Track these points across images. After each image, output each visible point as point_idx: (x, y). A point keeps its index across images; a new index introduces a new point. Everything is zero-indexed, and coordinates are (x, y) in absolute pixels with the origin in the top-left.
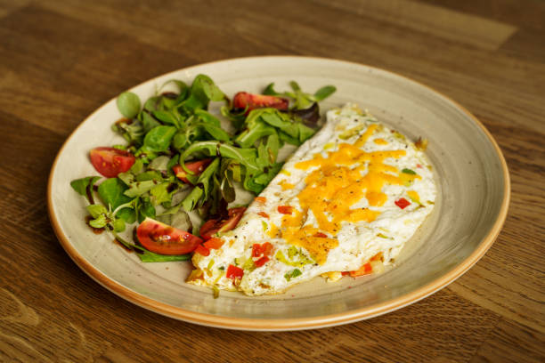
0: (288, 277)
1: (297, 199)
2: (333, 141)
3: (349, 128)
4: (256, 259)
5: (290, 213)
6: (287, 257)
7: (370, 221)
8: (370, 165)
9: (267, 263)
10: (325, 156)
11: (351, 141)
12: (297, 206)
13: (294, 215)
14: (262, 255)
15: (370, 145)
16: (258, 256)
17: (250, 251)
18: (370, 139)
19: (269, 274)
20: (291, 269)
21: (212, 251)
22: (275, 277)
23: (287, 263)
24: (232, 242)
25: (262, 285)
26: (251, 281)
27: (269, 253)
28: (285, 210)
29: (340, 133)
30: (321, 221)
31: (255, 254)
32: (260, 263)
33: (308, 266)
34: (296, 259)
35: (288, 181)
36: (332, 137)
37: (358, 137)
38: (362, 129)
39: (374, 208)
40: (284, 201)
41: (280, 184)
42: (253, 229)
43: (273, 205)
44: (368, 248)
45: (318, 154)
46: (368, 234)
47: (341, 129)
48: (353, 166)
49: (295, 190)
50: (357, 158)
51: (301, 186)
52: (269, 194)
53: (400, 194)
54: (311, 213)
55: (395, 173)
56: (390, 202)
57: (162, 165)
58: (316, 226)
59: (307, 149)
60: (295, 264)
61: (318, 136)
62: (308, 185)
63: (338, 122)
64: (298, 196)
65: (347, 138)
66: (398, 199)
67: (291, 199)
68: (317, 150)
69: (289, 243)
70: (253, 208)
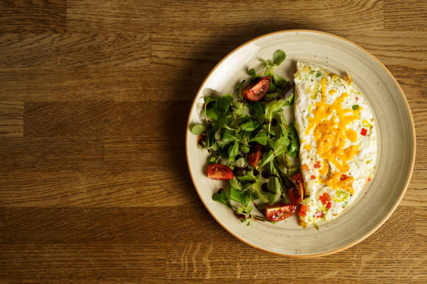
0: (343, 207)
1: (318, 155)
2: (309, 103)
3: (312, 88)
4: (325, 205)
5: (320, 166)
6: (338, 198)
7: (358, 153)
8: (338, 114)
9: (332, 206)
10: (312, 116)
11: (319, 99)
12: (321, 160)
13: (322, 164)
14: (327, 202)
15: (331, 99)
16: (325, 203)
17: (320, 202)
18: (326, 93)
19: (335, 210)
20: (343, 203)
21: (307, 213)
22: (338, 209)
23: (339, 201)
24: (312, 204)
25: (334, 215)
26: (329, 216)
27: (329, 200)
28: (317, 166)
29: (310, 95)
30: (337, 166)
31: (324, 202)
32: (329, 206)
33: (349, 197)
34: (342, 196)
35: (307, 145)
36: (307, 99)
37: (320, 94)
38: (319, 86)
39: (354, 144)
40: (314, 159)
41: (304, 148)
42: (314, 187)
43: (311, 167)
44: (366, 173)
45: (308, 116)
46: (363, 165)
47: (308, 91)
48: (329, 118)
49: (313, 149)
50: (328, 111)
51: (314, 144)
52: (305, 161)
53: (360, 126)
54: (331, 163)
55: (351, 113)
56: (359, 135)
57: (242, 163)
58: (338, 171)
59: (301, 115)
60: (343, 200)
61: (299, 101)
62: (318, 143)
63: (303, 85)
64: (317, 153)
65: (315, 97)
66: (361, 131)
67: (316, 157)
68: (306, 113)
69: (334, 189)
70: (307, 177)
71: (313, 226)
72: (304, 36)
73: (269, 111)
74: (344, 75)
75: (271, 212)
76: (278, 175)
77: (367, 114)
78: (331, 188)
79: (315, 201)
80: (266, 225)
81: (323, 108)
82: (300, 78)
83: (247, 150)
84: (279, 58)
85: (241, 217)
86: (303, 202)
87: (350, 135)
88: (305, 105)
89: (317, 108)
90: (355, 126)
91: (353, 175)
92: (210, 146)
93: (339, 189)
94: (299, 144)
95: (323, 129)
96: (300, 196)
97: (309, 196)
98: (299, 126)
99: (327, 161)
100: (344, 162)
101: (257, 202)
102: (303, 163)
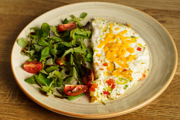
0: (125, 88)
1: (106, 59)
2: (101, 34)
3: (104, 27)
4: (110, 86)
5: (108, 65)
6: (120, 82)
7: (135, 59)
8: (120, 39)
9: (115, 87)
10: (103, 40)
11: (108, 32)
12: (108, 62)
14: (112, 84)
15: (116, 32)
16: (110, 85)
17: (106, 84)
18: (113, 29)
19: (118, 90)
20: (124, 85)
21: (96, 89)
23: (121, 84)
24: (100, 83)
25: (117, 94)
26: (113, 94)
27: (114, 83)
28: (105, 65)
29: (102, 30)
30: (120, 64)
32: (113, 87)
33: (129, 82)
34: (123, 81)
35: (98, 54)
36: (100, 32)
37: (109, 30)
38: (108, 26)
39: (132, 54)
40: (103, 61)
41: (96, 55)
42: (102, 75)
43: (101, 64)
44: (141, 69)
45: (100, 40)
46: (139, 65)
47: (101, 28)
48: (115, 41)
49: (103, 56)
50: (114, 37)
51: (104, 54)
52: (96, 60)
53: (136, 46)
54: (115, 63)
55: (130, 39)
56: (136, 50)
57: (51, 62)
58: (120, 67)
59: (95, 39)
60: (124, 83)
61: (95, 33)
62: (106, 53)
63: (98, 26)
64: (106, 58)
65: (106, 31)
66: (137, 48)
67: (104, 60)
68: (99, 39)
69: (117, 76)
70: (97, 68)
73: (73, 33)
75: (68, 87)
77: (141, 42)
78: (115, 76)
79: (102, 82)
81: (111, 36)
82: (96, 23)
83: (55, 51)
86: (93, 82)
87: (130, 50)
88: (98, 36)
89: (106, 36)
90: (133, 45)
91: (131, 69)
93: (120, 76)
94: (92, 54)
95: (109, 46)
97: (98, 78)
98: (93, 43)
99: (112, 63)
100: (125, 62)
102: (95, 62)
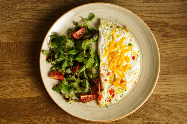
0: (121, 96)
1: (109, 69)
2: (106, 41)
3: (108, 34)
4: (112, 95)
5: (110, 75)
6: (118, 91)
7: (130, 68)
8: (120, 48)
9: (115, 95)
10: (107, 48)
11: (111, 40)
12: (110, 71)
13: (111, 74)
14: (113, 94)
15: (117, 40)
16: (112, 94)
17: (109, 93)
18: (115, 36)
19: (117, 98)
20: (121, 94)
21: (102, 99)
22: (118, 97)
23: (119, 93)
25: (116, 100)
26: (113, 101)
27: (114, 92)
28: (108, 74)
29: (106, 37)
30: (119, 75)
32: (113, 96)
33: (124, 91)
34: (120, 91)
35: (103, 63)
36: (105, 39)
37: (112, 37)
38: (111, 33)
39: (128, 64)
41: (102, 65)
42: (106, 85)
43: (105, 75)
44: (134, 79)
45: (105, 48)
46: (132, 75)
47: (106, 35)
48: (116, 49)
49: (107, 65)
50: (115, 46)
51: (107, 63)
52: (102, 71)
53: (132, 54)
54: (115, 73)
55: (127, 48)
56: (131, 59)
57: (69, 71)
58: (119, 77)
59: (101, 47)
60: (121, 93)
61: (101, 40)
62: (109, 62)
63: (103, 31)
64: (109, 67)
65: (109, 38)
66: (132, 57)
67: (108, 70)
68: (104, 47)
69: (116, 87)
70: (103, 80)
71: (105, 106)
72: (104, 6)
73: (84, 44)
74: (125, 28)
75: (83, 98)
76: (87, 78)
77: (136, 48)
78: (115, 86)
79: (106, 93)
80: (80, 104)
81: (113, 45)
82: (102, 28)
83: (72, 64)
84: (91, 17)
85: (67, 100)
86: (100, 93)
87: (127, 59)
88: (103, 42)
89: (110, 44)
90: (129, 54)
91: (127, 80)
92: (53, 61)
93: (119, 87)
94: (99, 63)
95: (112, 55)
96: (98, 90)
97: (103, 90)
98: (100, 53)
99: (113, 72)
100: (122, 73)
101: (76, 92)
102: (101, 73)
